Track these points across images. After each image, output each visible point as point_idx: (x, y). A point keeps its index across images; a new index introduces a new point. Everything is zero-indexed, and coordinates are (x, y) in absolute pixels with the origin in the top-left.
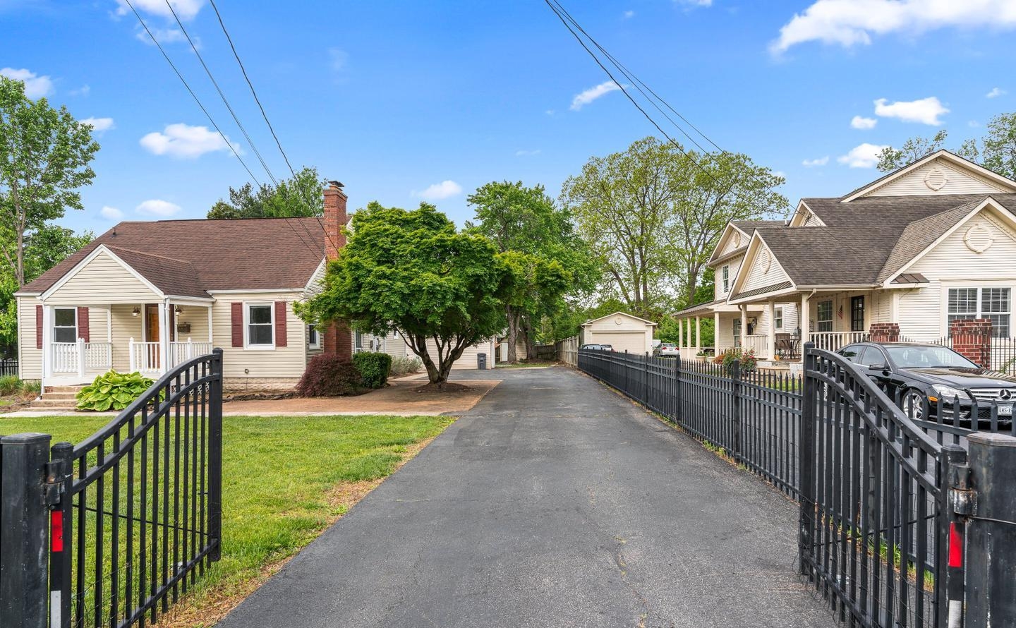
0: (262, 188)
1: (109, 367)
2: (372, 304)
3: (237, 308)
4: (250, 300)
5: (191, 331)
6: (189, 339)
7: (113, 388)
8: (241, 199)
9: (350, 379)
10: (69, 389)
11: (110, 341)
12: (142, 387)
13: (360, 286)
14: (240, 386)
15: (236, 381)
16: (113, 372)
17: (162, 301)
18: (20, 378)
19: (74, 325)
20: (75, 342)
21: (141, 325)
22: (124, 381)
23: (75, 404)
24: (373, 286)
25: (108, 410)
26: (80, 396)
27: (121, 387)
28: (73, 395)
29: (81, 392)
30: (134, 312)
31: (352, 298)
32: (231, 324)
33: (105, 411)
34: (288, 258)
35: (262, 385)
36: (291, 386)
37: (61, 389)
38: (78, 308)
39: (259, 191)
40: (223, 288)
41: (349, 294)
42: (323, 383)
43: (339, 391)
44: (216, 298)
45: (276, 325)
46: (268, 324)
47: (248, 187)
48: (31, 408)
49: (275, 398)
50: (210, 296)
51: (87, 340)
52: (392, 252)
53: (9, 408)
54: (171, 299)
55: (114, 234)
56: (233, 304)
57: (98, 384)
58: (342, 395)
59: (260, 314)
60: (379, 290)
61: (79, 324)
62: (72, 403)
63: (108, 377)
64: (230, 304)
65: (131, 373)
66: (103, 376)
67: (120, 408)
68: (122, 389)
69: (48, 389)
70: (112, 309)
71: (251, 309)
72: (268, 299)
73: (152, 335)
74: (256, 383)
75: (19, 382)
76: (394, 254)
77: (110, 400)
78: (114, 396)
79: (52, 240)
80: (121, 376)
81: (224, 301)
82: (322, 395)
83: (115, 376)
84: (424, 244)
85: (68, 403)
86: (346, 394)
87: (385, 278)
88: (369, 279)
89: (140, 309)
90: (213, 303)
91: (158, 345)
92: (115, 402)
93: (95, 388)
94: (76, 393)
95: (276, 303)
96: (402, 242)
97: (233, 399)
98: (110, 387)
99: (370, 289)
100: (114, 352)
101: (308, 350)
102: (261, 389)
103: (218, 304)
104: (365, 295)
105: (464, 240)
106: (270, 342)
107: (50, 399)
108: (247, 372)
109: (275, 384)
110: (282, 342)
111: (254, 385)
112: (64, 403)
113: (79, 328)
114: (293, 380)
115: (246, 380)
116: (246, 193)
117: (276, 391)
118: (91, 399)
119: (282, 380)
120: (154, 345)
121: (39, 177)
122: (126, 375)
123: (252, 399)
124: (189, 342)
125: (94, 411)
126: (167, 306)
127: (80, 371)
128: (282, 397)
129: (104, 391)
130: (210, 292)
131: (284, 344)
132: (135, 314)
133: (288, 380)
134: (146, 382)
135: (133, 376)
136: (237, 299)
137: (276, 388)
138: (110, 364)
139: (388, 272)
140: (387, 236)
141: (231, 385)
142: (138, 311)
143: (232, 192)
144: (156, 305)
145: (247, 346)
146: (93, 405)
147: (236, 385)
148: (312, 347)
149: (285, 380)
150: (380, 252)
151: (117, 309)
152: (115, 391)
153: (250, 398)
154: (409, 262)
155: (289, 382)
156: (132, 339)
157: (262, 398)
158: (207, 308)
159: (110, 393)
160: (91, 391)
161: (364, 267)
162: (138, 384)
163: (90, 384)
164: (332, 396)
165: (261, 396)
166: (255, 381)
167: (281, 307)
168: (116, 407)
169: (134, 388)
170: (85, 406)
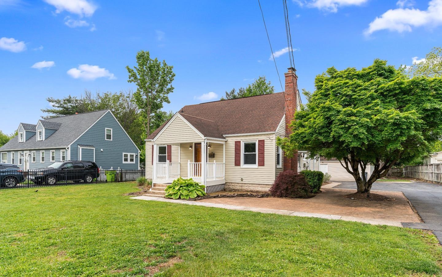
0: (240, 90)
1: (179, 174)
2: (342, 135)
3: (237, 144)
4: (245, 139)
5: (215, 157)
6: (215, 161)
7: (181, 187)
8: (231, 97)
9: (304, 188)
10: (162, 186)
11: (179, 162)
12: (193, 187)
13: (331, 123)
14: (238, 187)
15: (236, 184)
16: (181, 178)
17: (203, 140)
18: (146, 178)
19: (166, 154)
20: (166, 162)
21: (192, 154)
22: (186, 183)
23: (164, 194)
24: (343, 122)
25: (178, 199)
26: (167, 190)
27: (184, 186)
28: (164, 189)
29: (167, 188)
30: (190, 147)
31: (324, 132)
32: (234, 153)
33: (177, 199)
34: (264, 115)
35: (250, 188)
36: (267, 189)
37: (159, 186)
38: (168, 145)
39: (239, 92)
40: (231, 133)
41: (321, 129)
42: (287, 189)
43: (297, 195)
44: (227, 139)
45: (259, 153)
46: (254, 153)
47: (233, 91)
48: (147, 194)
49: (259, 196)
50: (224, 138)
51: (170, 161)
52: (353, 97)
53: (140, 193)
54: (207, 139)
55: (182, 111)
56: (236, 142)
57: (174, 184)
58: (298, 197)
59: (250, 147)
60: (349, 124)
61: (167, 153)
62: (163, 193)
63: (178, 181)
64: (234, 142)
65: (189, 179)
66: (176, 180)
67: (183, 198)
68: (184, 188)
69: (155, 185)
70: (181, 146)
71: (245, 144)
72: (254, 138)
73: (197, 158)
74: (247, 186)
75: (145, 180)
76: (355, 98)
77: (179, 194)
78: (181, 191)
79: (159, 117)
80: (184, 180)
81: (231, 141)
82: (286, 197)
83: (181, 180)
84: (382, 88)
85: (161, 193)
86: (301, 197)
87: (353, 115)
88: (339, 117)
89: (192, 146)
90: (226, 142)
91: (201, 164)
92: (181, 194)
93: (172, 186)
94: (166, 188)
95: (259, 141)
96: (361, 90)
97: (237, 196)
98: (179, 186)
99: (340, 125)
100: (181, 167)
101: (276, 169)
102: (249, 190)
103: (228, 142)
104: (335, 130)
105: (423, 80)
106: (255, 163)
107: (155, 190)
108: (242, 180)
109: (257, 188)
110: (262, 163)
111: (245, 188)
112: (160, 193)
113: (168, 155)
114: (268, 186)
115: (241, 184)
116: (232, 93)
117: (257, 192)
118: (171, 192)
119: (261, 186)
120: (199, 164)
121: (155, 90)
122: (186, 180)
123: (246, 196)
124: (214, 163)
125: (172, 198)
126: (206, 143)
127: (167, 176)
128: (263, 196)
129: (177, 188)
130: (224, 136)
131: (263, 165)
132: (190, 148)
133: (265, 186)
134: (195, 184)
135: (189, 180)
136: (238, 139)
137: (258, 190)
138: (179, 173)
139: (355, 111)
140: (348, 87)
141: (233, 187)
142: (191, 147)
143: (227, 93)
144: (200, 144)
145: (243, 165)
146: (172, 195)
147: (236, 187)
148: (279, 167)
149: (263, 185)
150: (344, 98)
151: (183, 145)
152: (181, 188)
153: (245, 195)
154: (370, 103)
155: (265, 187)
156: (189, 161)
157: (251, 196)
158: (223, 144)
159: (179, 190)
160: (171, 188)
161: (334, 109)
162: (192, 185)
163: (171, 183)
164: (292, 197)
165: (251, 195)
166: (246, 185)
167: (262, 142)
168: (182, 197)
169: (190, 187)
170: (168, 196)
